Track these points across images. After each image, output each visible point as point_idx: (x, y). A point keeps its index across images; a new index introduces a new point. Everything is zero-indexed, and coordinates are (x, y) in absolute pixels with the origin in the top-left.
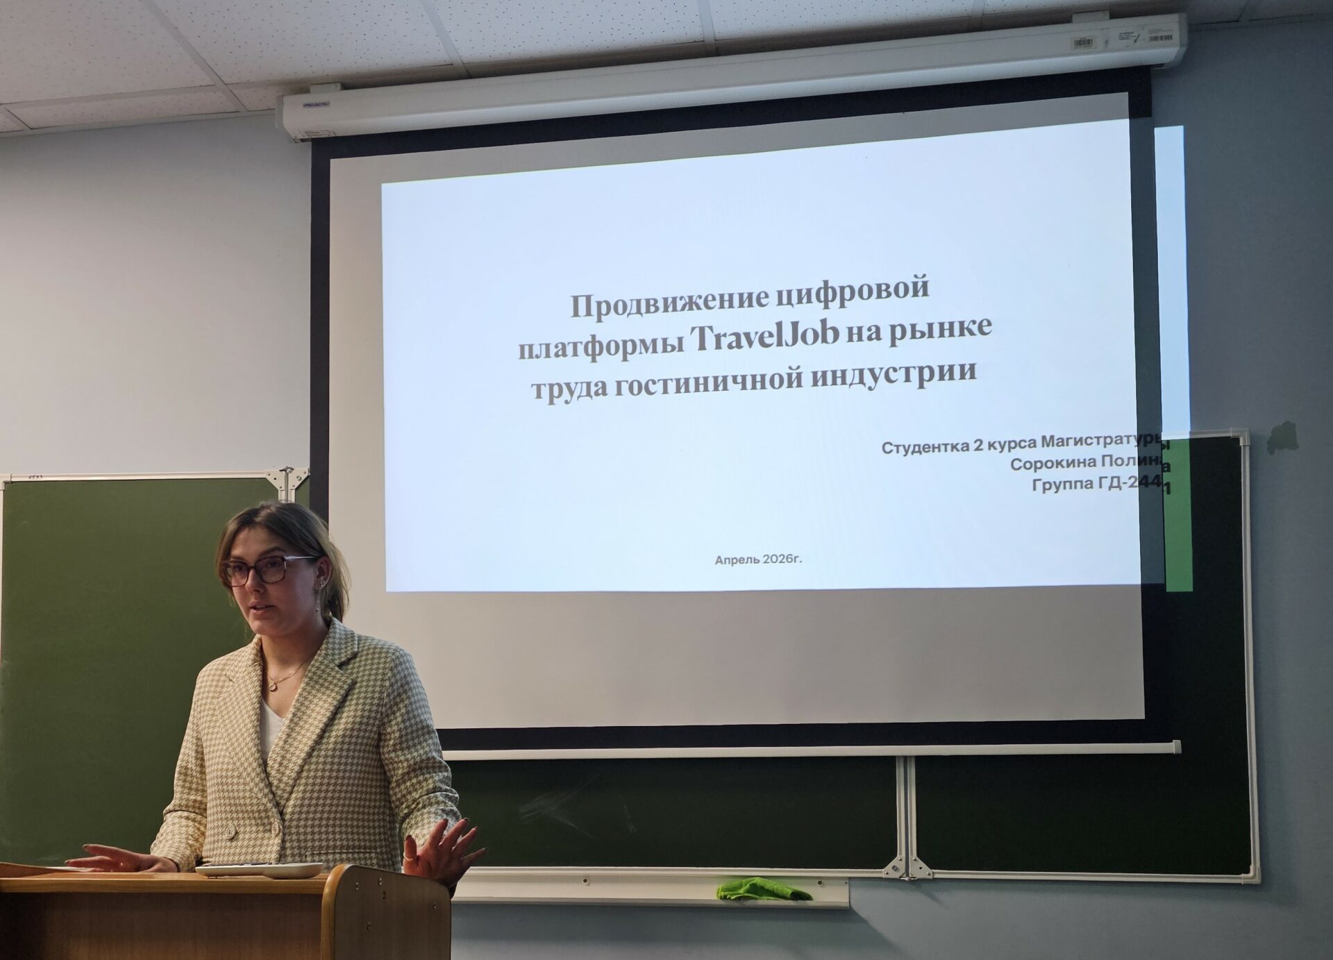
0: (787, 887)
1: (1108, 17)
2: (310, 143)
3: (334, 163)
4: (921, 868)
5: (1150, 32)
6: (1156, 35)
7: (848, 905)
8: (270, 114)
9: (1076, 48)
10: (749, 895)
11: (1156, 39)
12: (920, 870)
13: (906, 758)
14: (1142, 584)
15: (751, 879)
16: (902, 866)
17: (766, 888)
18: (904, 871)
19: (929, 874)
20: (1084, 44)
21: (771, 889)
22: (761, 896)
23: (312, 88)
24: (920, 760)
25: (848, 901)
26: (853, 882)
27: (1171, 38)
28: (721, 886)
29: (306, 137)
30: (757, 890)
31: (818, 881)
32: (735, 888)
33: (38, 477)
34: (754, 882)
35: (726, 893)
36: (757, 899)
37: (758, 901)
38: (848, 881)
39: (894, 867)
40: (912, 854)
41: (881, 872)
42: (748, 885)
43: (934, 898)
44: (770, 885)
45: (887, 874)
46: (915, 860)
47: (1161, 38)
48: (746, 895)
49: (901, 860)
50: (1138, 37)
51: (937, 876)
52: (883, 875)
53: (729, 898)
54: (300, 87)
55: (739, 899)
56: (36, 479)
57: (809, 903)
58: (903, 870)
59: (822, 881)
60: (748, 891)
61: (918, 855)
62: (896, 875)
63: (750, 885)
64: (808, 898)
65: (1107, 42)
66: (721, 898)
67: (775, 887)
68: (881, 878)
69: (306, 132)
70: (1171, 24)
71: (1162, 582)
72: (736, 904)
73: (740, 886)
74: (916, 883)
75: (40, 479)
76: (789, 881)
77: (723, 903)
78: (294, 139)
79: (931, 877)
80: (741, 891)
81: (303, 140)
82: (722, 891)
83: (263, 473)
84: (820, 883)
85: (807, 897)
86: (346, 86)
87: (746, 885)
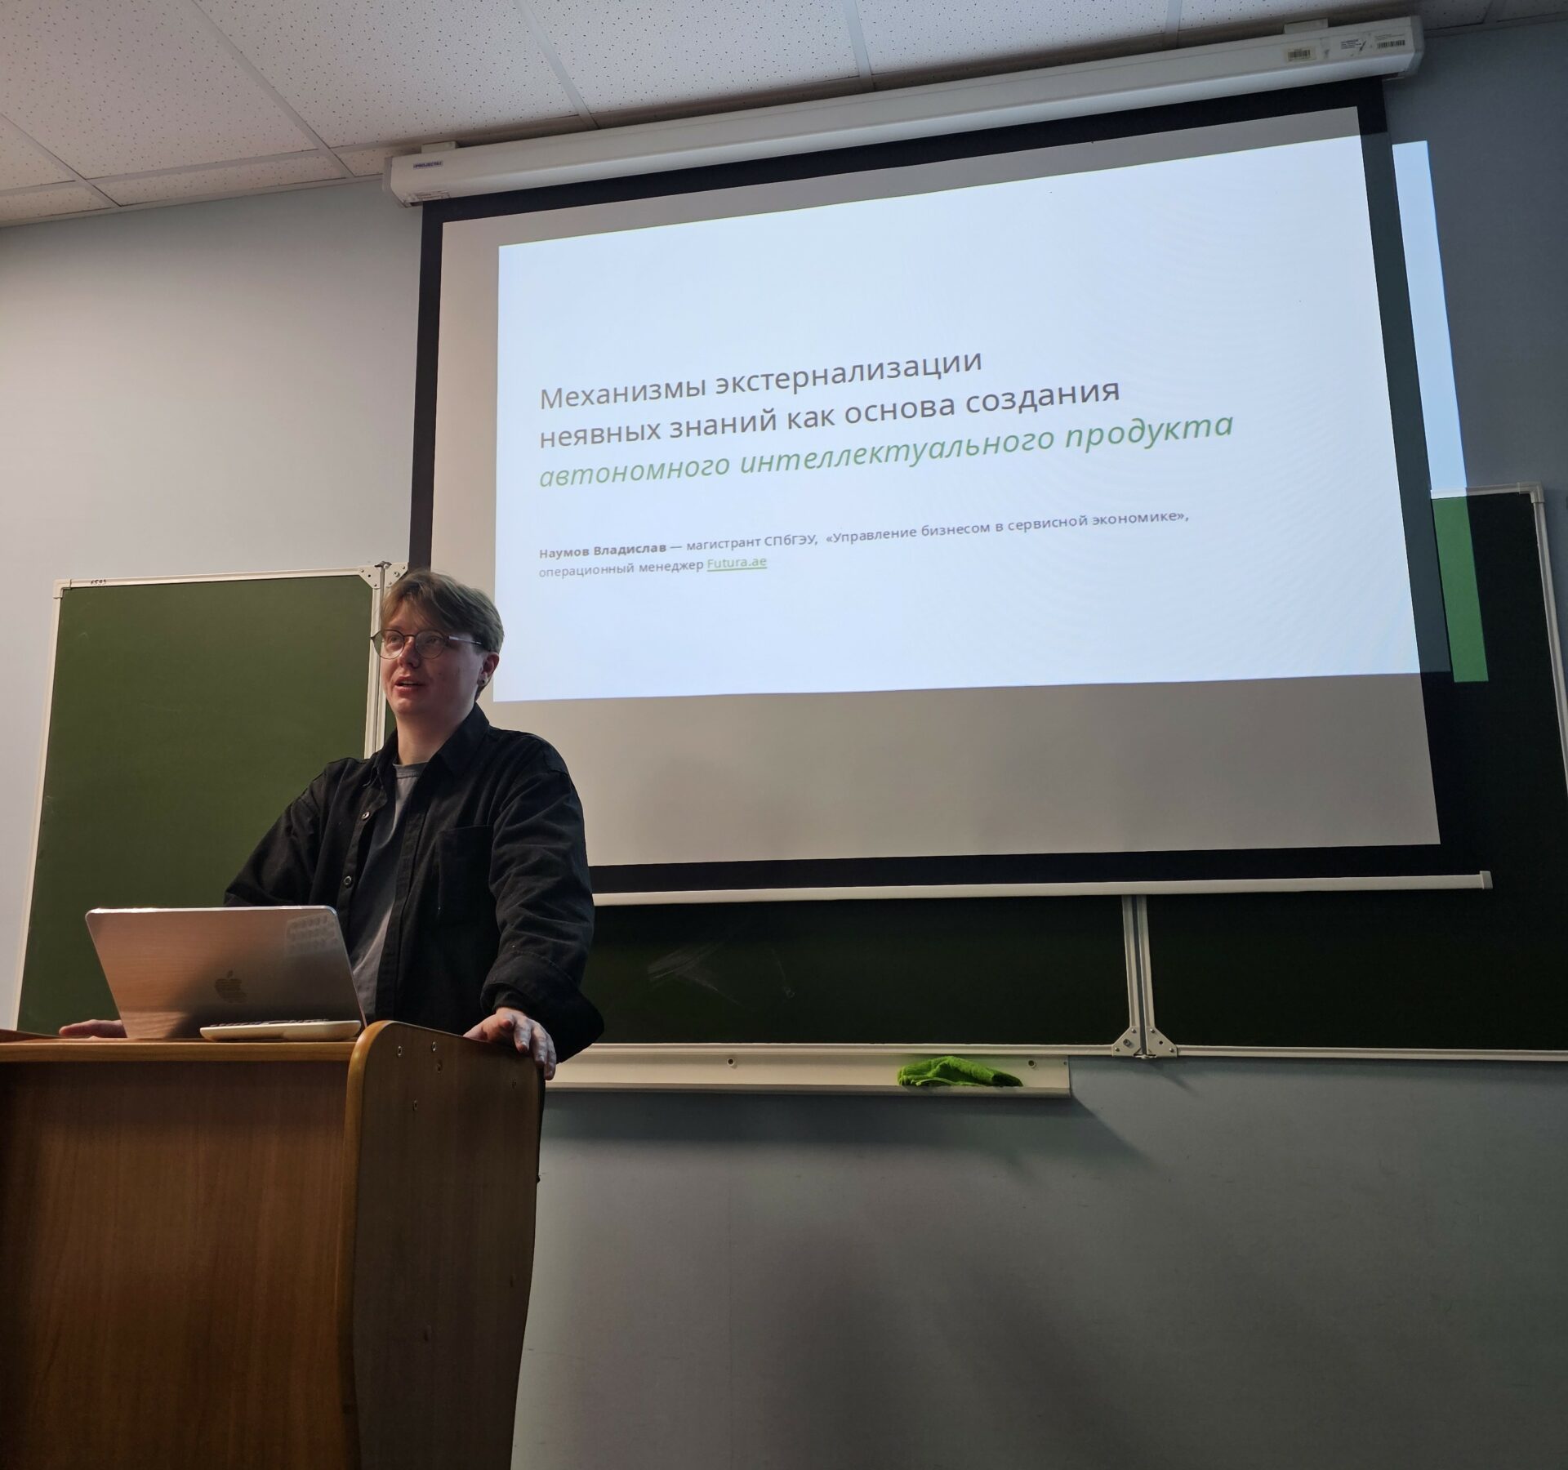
0: (988, 1069)
1: (1326, 25)
2: (420, 208)
3: (448, 228)
4: (1161, 1043)
5: (1378, 38)
6: (1385, 41)
7: (1068, 1091)
8: (379, 178)
9: (1290, 60)
10: (939, 1079)
11: (1385, 45)
12: (1161, 1045)
13: (1134, 898)
14: (1421, 673)
15: (942, 1058)
16: (1136, 1040)
17: (961, 1070)
18: (1140, 1047)
19: (1172, 1051)
20: (1300, 56)
21: (967, 1071)
22: (956, 1081)
23: (424, 148)
24: (1152, 899)
25: (1069, 1087)
26: (1072, 1062)
27: (1404, 44)
28: (903, 1068)
29: (417, 200)
30: (950, 1073)
31: (1029, 1060)
32: (921, 1070)
33: (101, 581)
34: (946, 1062)
35: (909, 1077)
36: (949, 1085)
37: (952, 1087)
38: (1067, 1061)
39: (1126, 1041)
40: (1148, 1024)
41: (1109, 1048)
42: (938, 1067)
43: (1181, 1084)
44: (966, 1066)
45: (1118, 1050)
46: (1153, 1032)
47: (1392, 44)
48: (935, 1079)
49: (1134, 1032)
50: (1364, 44)
51: (1182, 1053)
52: (1112, 1053)
53: (914, 1084)
54: (410, 147)
55: (925, 1084)
56: (98, 584)
57: (1017, 1090)
58: (1137, 1046)
59: (1035, 1061)
60: (938, 1075)
61: (1157, 1026)
62: (1130, 1052)
63: (941, 1066)
64: (1017, 1083)
65: (1327, 52)
66: (903, 1084)
67: (973, 1069)
68: (1109, 1056)
69: (417, 195)
70: (1403, 28)
71: (1449, 670)
72: (921, 1091)
73: (929, 1068)
74: (1156, 1062)
75: (103, 584)
76: (992, 1061)
77: (905, 1090)
78: (403, 204)
79: (1175, 1054)
80: (930, 1074)
81: (413, 204)
82: (905, 1074)
83: (356, 570)
84: (1031, 1063)
85: (1013, 1082)
86: (461, 144)
87: (935, 1067)
